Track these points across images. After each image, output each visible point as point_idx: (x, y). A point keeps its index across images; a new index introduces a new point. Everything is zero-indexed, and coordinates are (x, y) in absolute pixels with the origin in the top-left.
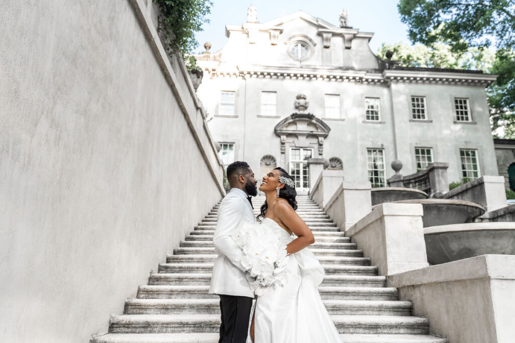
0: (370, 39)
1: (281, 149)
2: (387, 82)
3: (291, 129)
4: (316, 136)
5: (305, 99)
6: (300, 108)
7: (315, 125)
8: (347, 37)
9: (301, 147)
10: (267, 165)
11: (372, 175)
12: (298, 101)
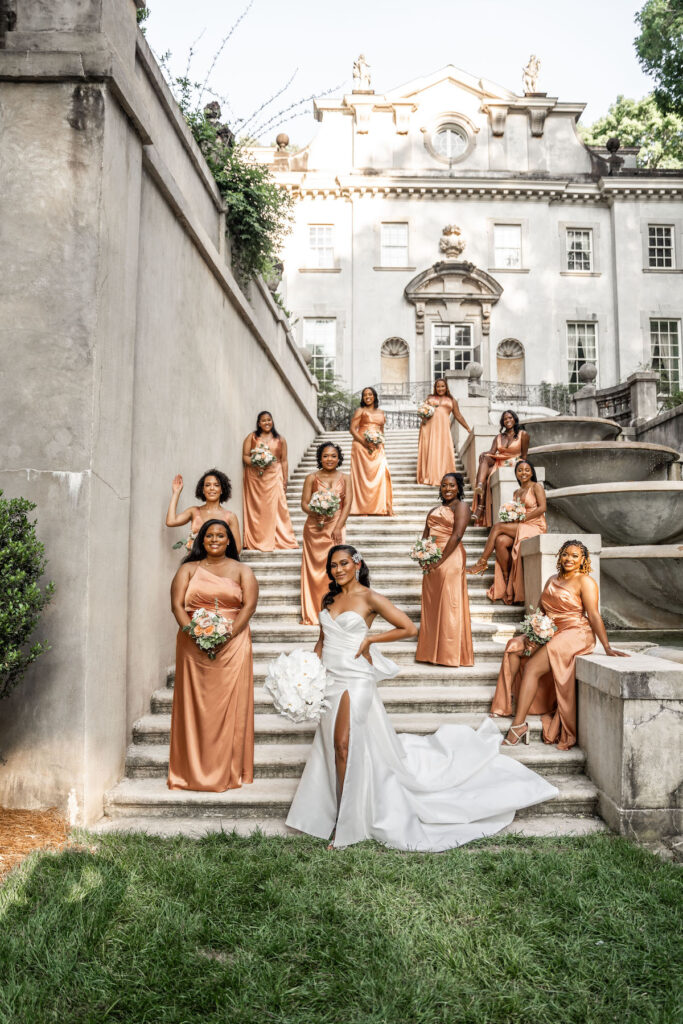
0: (578, 115)
1: (417, 327)
2: (607, 198)
3: (434, 290)
4: (477, 302)
5: (458, 234)
6: (450, 251)
7: (476, 282)
8: (535, 112)
9: (452, 323)
10: (394, 355)
11: (575, 369)
12: (446, 238)
